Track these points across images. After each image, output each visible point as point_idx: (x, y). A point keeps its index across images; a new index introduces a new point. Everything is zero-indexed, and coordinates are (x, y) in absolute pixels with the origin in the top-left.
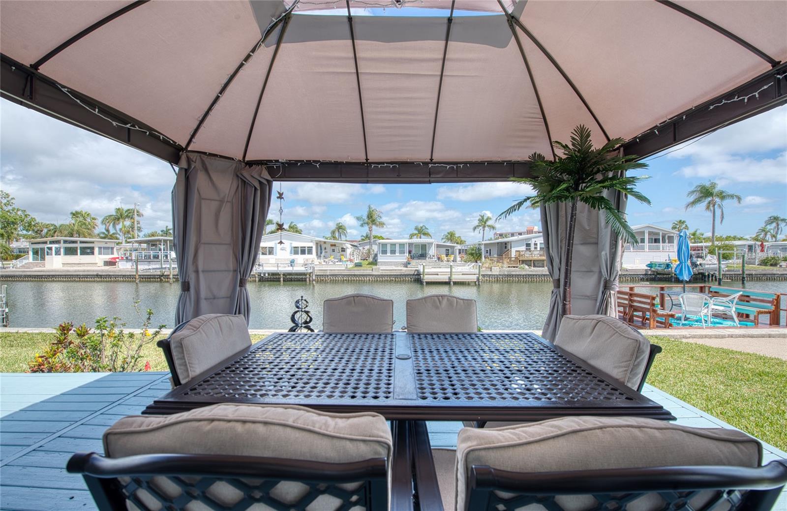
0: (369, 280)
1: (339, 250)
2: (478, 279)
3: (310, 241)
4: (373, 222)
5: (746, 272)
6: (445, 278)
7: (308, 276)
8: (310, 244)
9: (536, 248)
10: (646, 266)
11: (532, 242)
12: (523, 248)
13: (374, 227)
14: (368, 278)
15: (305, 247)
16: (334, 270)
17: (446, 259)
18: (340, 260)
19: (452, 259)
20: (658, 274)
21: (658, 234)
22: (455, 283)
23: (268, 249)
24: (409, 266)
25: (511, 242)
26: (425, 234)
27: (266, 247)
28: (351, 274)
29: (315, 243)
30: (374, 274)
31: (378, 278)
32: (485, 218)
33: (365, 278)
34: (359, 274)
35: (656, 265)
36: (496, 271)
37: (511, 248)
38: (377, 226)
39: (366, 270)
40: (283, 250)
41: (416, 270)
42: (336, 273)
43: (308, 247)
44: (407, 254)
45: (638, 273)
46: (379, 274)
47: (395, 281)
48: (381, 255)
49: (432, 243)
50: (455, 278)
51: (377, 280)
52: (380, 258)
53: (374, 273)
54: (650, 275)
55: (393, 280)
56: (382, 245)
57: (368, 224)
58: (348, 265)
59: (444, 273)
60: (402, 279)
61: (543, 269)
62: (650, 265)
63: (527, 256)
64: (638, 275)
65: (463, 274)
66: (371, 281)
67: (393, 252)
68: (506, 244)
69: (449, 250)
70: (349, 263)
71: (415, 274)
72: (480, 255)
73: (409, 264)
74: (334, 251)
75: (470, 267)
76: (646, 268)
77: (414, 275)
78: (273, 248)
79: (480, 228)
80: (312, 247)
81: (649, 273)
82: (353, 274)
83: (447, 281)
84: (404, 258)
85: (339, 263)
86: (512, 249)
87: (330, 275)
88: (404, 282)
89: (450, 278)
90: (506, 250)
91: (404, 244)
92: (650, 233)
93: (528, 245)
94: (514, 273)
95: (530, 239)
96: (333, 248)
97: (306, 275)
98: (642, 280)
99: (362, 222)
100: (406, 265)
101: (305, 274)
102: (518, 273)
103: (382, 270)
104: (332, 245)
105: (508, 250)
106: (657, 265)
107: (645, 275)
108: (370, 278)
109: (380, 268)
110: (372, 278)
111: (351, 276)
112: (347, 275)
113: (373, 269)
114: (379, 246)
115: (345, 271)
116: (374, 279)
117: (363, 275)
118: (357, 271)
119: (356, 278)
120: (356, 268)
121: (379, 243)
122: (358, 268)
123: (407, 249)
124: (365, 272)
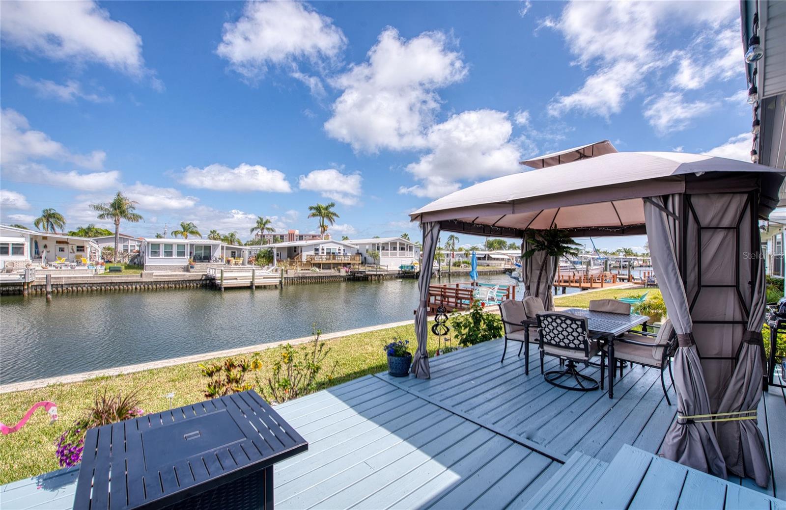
0: (136, 288)
1: (73, 250)
2: (281, 282)
3: (20, 235)
4: (123, 213)
6: (247, 283)
7: (26, 287)
8: (20, 240)
9: (323, 253)
10: (399, 267)
11: (320, 247)
12: (312, 253)
13: (122, 220)
14: (134, 287)
15: (8, 244)
16: (75, 277)
17: (234, 262)
18: (79, 263)
19: (241, 262)
20: (406, 273)
21: (404, 244)
22: (258, 287)
24: (192, 270)
25: (301, 247)
26: (192, 233)
28: (104, 282)
29: (29, 239)
30: (144, 281)
31: (150, 286)
32: (264, 221)
34: (119, 281)
36: (291, 273)
37: (301, 252)
38: (128, 219)
39: (132, 276)
41: (203, 275)
42: (79, 281)
43: (14, 245)
44: (189, 257)
45: (394, 273)
46: (152, 280)
47: (176, 287)
48: (150, 257)
49: (219, 245)
50: (257, 282)
51: (149, 288)
52: (149, 262)
53: (144, 279)
54: (401, 274)
55: (171, 287)
56: (152, 245)
57: (112, 215)
58: (98, 271)
59: (245, 278)
60: (185, 285)
61: (330, 271)
62: (401, 267)
63: (317, 260)
65: (264, 278)
66: (138, 290)
67: (169, 253)
68: (295, 247)
69: (235, 252)
70: (99, 267)
71: (203, 278)
72: (273, 257)
73: (192, 267)
74: (62, 250)
75: (269, 270)
76: (399, 269)
77: (201, 280)
79: (259, 230)
80: (23, 245)
81: (401, 272)
82: (110, 281)
83: (249, 285)
84: (185, 261)
85: (77, 268)
86: (303, 253)
87: (67, 284)
88: (188, 288)
89: (252, 283)
90: (296, 254)
91: (184, 245)
92: (400, 244)
93: (317, 250)
94: (307, 275)
95: (318, 244)
96: (62, 246)
97: (23, 286)
98: (397, 278)
100: (187, 269)
101: (19, 284)
102: (311, 275)
103: (156, 276)
104: (59, 242)
105: (298, 254)
106: (406, 267)
107: (399, 274)
108: (138, 286)
109: (153, 273)
110: (140, 286)
111: (105, 285)
112: (99, 283)
113: (141, 274)
114: (148, 246)
115: (96, 279)
116: (143, 288)
117: (126, 283)
118: (115, 278)
119: (114, 286)
120: (113, 274)
121: (148, 243)
122: (118, 274)
123: (188, 250)
124: (130, 279)
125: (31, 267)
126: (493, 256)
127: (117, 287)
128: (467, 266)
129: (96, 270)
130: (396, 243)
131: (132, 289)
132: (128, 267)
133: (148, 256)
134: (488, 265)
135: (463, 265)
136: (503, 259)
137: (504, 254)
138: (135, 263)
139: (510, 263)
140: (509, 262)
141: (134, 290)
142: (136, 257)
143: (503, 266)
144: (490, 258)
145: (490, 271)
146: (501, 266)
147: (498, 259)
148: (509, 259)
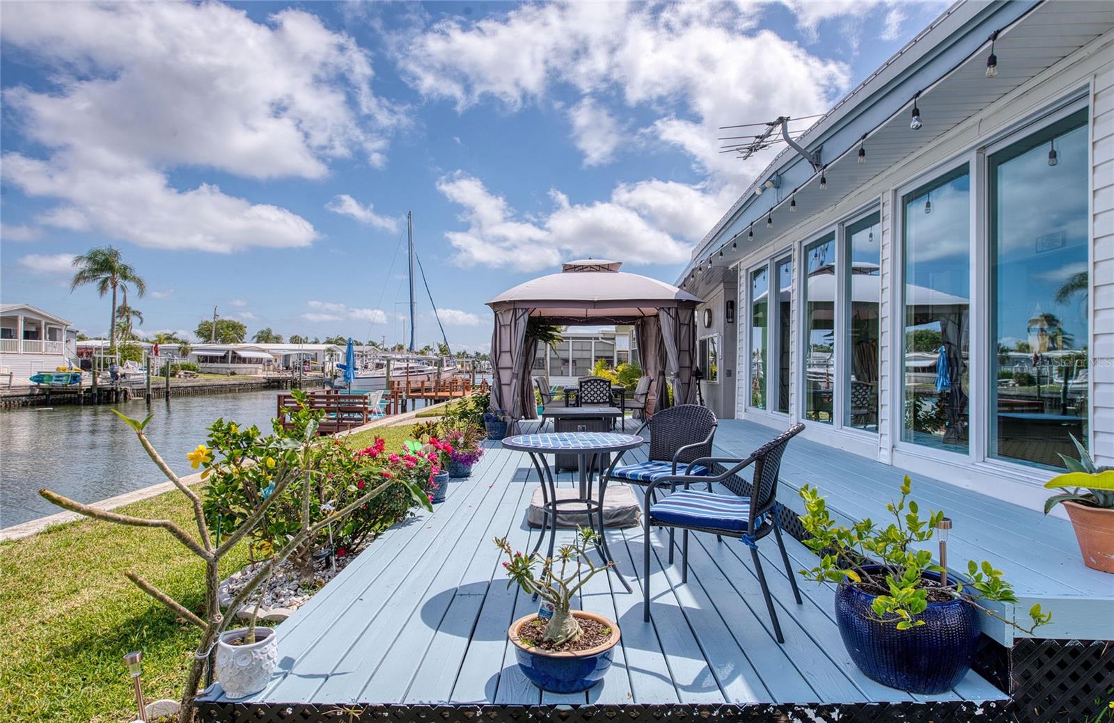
5: (151, 386)
10: (31, 379)
20: (52, 393)
21: (37, 323)
35: (51, 377)
45: (20, 393)
54: (38, 395)
62: (39, 378)
64: (18, 396)
76: (32, 383)
81: (37, 391)
92: (26, 321)
98: (26, 404)
106: (54, 378)
107: (31, 395)
126: (243, 354)
128: (192, 375)
130: (14, 320)
134: (233, 374)
135: (182, 373)
136: (259, 361)
137: (264, 351)
139: (271, 367)
140: (269, 365)
143: (261, 374)
144: (237, 359)
145: (240, 385)
146: (256, 373)
147: (250, 360)
148: (269, 361)
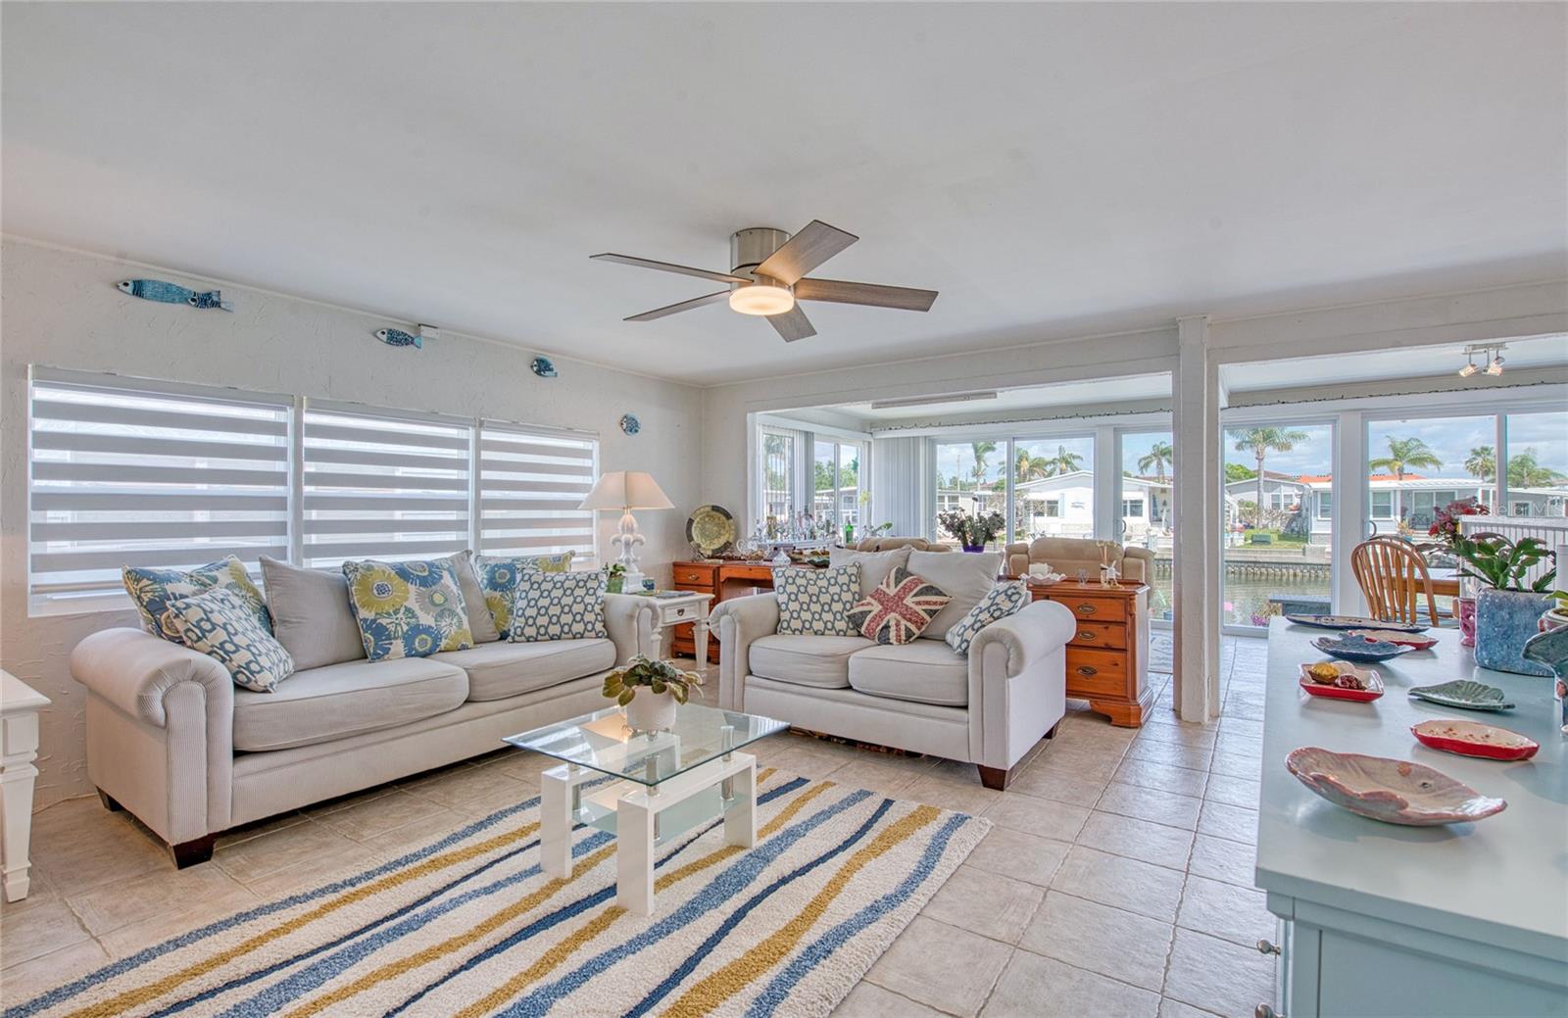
0: (1295, 575)
3: (1137, 488)
4: (1269, 438)
8: (1138, 496)
13: (1269, 450)
14: (1291, 572)
23: (1046, 504)
26: (1419, 461)
27: (1043, 502)
28: (1245, 559)
29: (1147, 493)
33: (1284, 570)
34: (1268, 560)
38: (1280, 447)
39: (1289, 552)
40: (1077, 507)
43: (1131, 502)
44: (1399, 518)
48: (1319, 518)
49: (1477, 489)
52: (1317, 527)
56: (1322, 494)
57: (1252, 443)
58: (1235, 541)
66: (1298, 579)
70: (1236, 535)
78: (1056, 502)
80: (1141, 501)
82: (1254, 560)
84: (1392, 525)
91: (1389, 493)
99: (1239, 440)
108: (1298, 571)
109: (1324, 548)
110: (1302, 572)
111: (1246, 565)
112: (1238, 562)
113: (1304, 553)
114: (1316, 497)
115: (1232, 554)
116: (1308, 574)
117: (1279, 563)
118: (1261, 554)
119: (1259, 568)
120: (1258, 548)
121: (1315, 492)
122: (1264, 548)
123: (1396, 504)
124: (1285, 558)
125: (1152, 533)
127: (1263, 570)
129: (1232, 540)
131: (1288, 576)
132: (1283, 537)
133: (1316, 515)
138: (1293, 530)
141: (1291, 578)
142: (1293, 519)
